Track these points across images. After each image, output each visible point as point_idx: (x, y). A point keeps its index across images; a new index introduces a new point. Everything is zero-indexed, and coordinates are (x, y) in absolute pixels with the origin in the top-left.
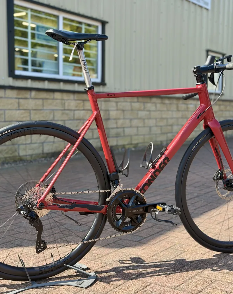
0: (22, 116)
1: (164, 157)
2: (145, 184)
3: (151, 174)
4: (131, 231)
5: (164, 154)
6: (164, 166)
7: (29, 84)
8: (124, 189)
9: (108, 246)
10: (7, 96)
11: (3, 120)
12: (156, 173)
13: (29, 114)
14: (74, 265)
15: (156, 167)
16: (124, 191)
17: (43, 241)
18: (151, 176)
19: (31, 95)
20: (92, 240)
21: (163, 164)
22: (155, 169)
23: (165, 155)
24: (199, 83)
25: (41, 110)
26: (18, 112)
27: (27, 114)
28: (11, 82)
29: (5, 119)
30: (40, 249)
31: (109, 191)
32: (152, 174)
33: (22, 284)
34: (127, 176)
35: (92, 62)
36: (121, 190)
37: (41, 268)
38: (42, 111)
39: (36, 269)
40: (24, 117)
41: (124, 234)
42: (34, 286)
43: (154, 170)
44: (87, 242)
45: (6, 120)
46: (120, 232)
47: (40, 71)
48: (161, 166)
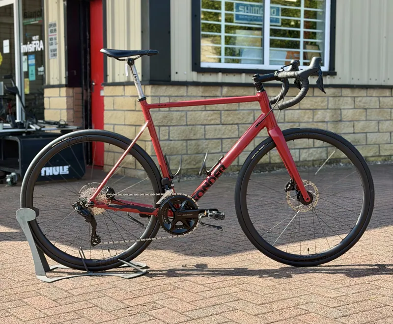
0: (209, 118)
4: (183, 235)
6: (219, 174)
7: (220, 78)
8: (175, 194)
9: (184, 252)
10: (189, 94)
11: (185, 123)
12: (211, 181)
13: (219, 116)
14: (130, 262)
15: (212, 174)
17: (97, 236)
18: (206, 183)
19: (222, 92)
20: (149, 239)
23: (221, 163)
24: (259, 91)
25: (236, 110)
26: (204, 113)
27: (217, 116)
28: (194, 77)
29: (187, 122)
30: (95, 243)
31: (159, 194)
33: (83, 273)
35: (317, 44)
37: (98, 261)
38: (237, 112)
39: (94, 261)
40: (212, 119)
41: (176, 236)
42: (89, 274)
44: (144, 240)
45: (189, 123)
46: (171, 234)
47: (238, 61)
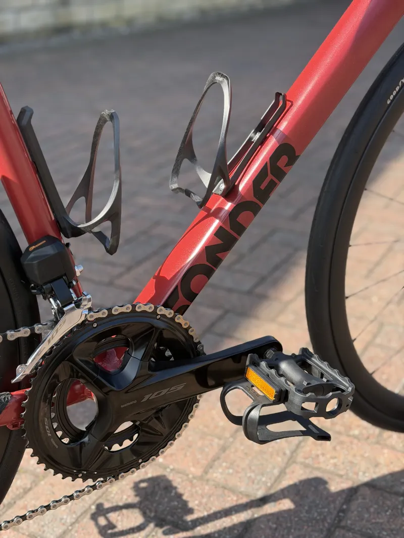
1: (272, 143)
2: (194, 269)
3: (216, 223)
5: (276, 129)
6: (272, 186)
8: (102, 314)
12: (241, 218)
15: (241, 188)
16: (97, 320)
18: (219, 232)
21: (270, 177)
22: (237, 200)
23: (277, 133)
31: (24, 332)
32: (224, 222)
34: (111, 251)
36: (86, 320)
43: (228, 206)
48: (263, 187)
